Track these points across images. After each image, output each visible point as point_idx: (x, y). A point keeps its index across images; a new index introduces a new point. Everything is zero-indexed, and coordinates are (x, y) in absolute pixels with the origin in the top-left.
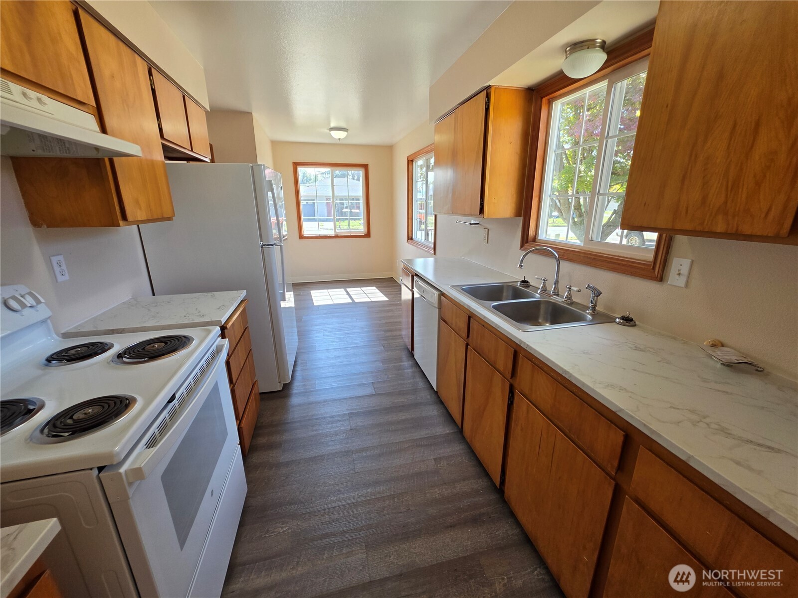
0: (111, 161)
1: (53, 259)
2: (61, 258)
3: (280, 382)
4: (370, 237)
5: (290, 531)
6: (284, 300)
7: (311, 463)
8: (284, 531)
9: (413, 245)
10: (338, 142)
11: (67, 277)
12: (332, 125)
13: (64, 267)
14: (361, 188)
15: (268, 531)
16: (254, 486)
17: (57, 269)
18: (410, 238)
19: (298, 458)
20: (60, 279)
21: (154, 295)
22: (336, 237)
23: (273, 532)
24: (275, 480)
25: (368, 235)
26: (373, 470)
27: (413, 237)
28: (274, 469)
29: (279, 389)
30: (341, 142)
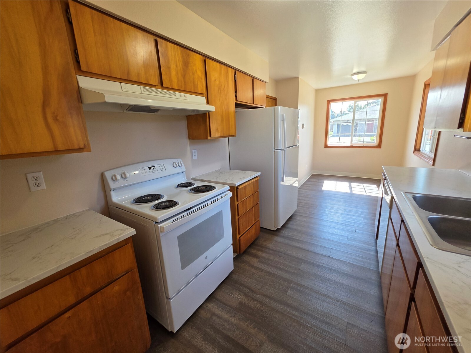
0: (209, 113)
1: (193, 151)
2: (196, 151)
3: (275, 226)
4: (381, 148)
5: (240, 300)
6: (283, 181)
7: (267, 275)
8: (237, 298)
9: (417, 156)
10: (357, 82)
11: (196, 158)
12: (355, 71)
13: (196, 154)
14: (378, 112)
15: (231, 293)
16: (238, 270)
17: (194, 155)
18: (417, 150)
19: (263, 269)
20: (194, 158)
21: (230, 169)
22: (352, 147)
23: (233, 295)
24: (247, 272)
25: (379, 146)
26: (298, 300)
27: (421, 150)
28: (250, 267)
29: (274, 230)
30: (360, 82)
